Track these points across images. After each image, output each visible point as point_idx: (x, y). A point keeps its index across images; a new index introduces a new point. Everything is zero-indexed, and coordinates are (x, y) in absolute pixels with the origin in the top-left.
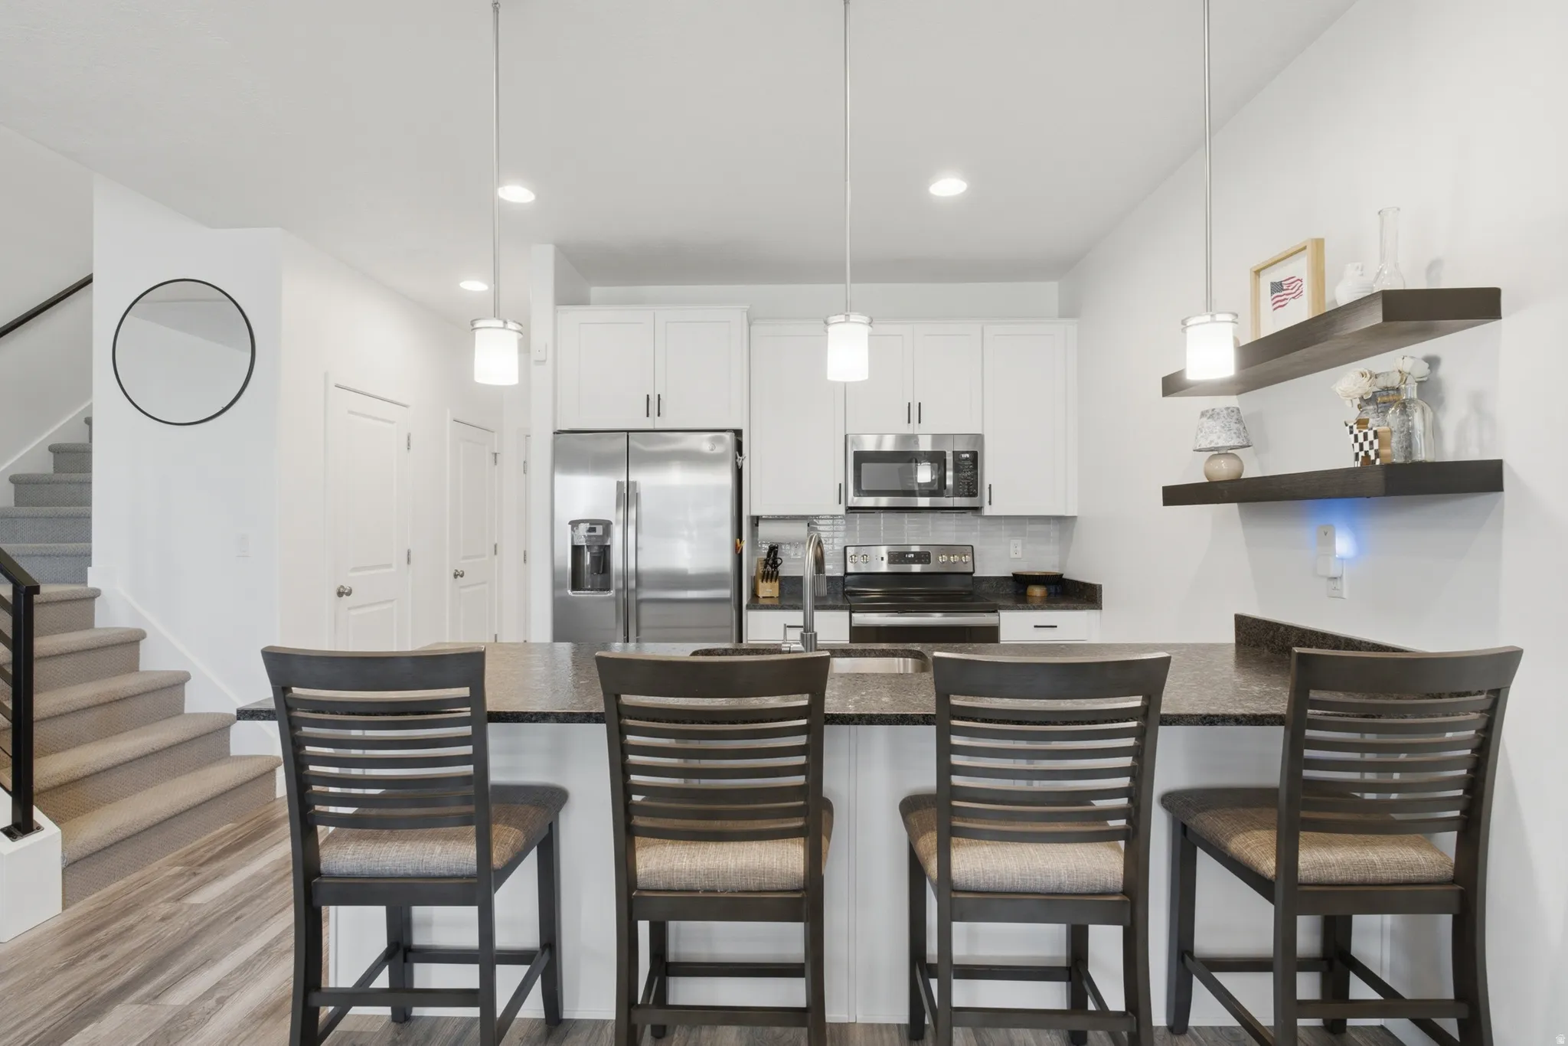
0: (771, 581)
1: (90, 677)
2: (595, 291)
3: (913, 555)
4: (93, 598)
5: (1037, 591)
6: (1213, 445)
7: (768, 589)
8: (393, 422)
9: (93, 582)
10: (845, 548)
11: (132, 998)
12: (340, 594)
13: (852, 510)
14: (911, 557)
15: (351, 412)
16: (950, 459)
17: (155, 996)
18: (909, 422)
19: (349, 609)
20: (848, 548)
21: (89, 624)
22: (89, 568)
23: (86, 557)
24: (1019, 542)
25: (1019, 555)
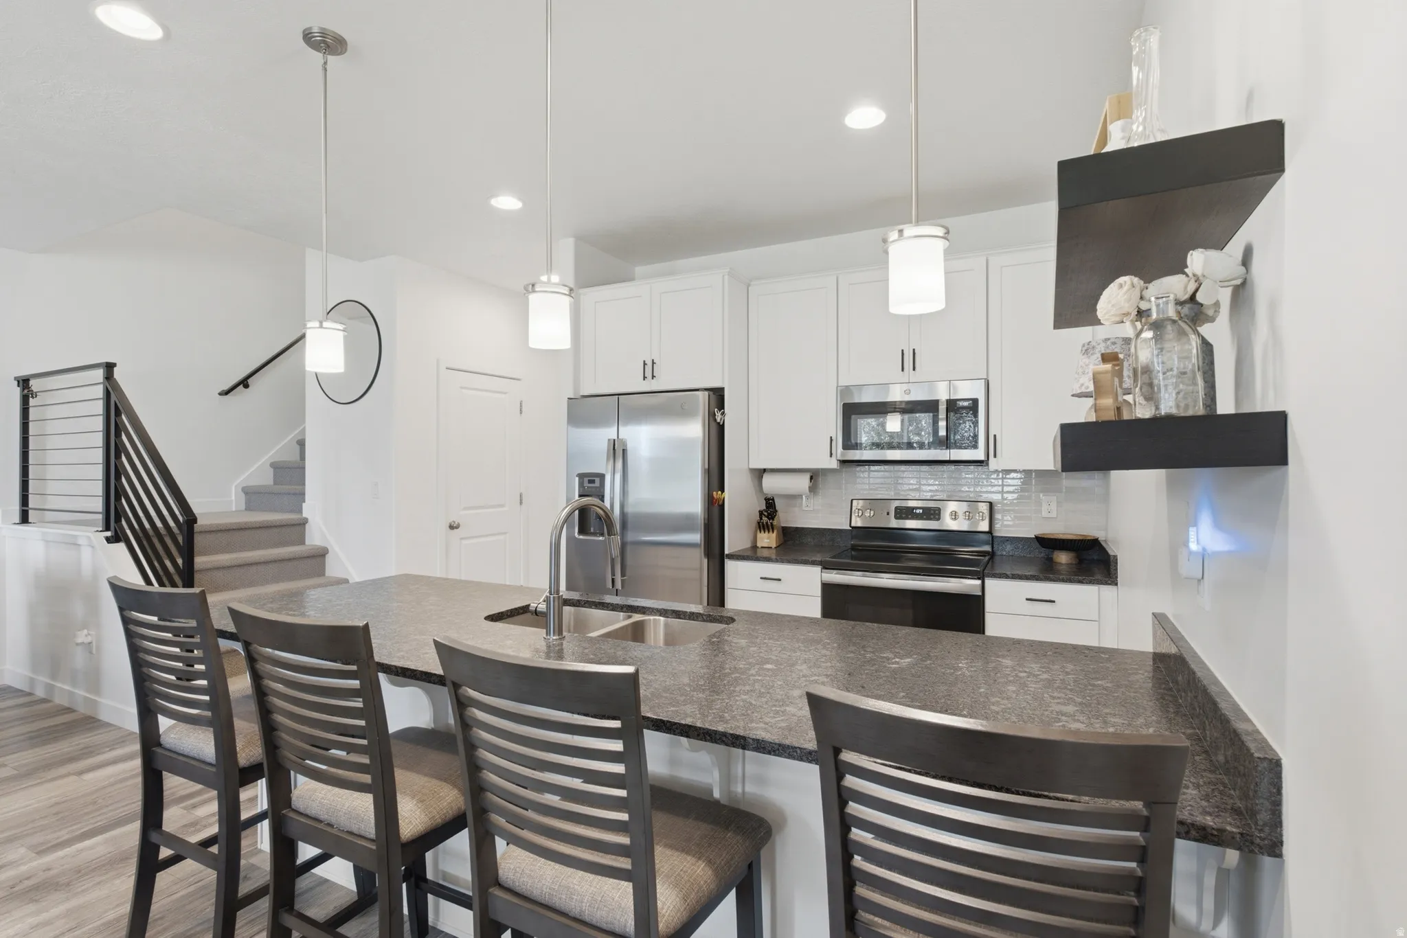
0: (769, 532)
1: (276, 579)
2: (639, 270)
3: (921, 511)
4: (304, 524)
5: (1063, 558)
6: (1083, 390)
7: (767, 540)
8: (505, 393)
9: (305, 515)
10: (852, 500)
11: (182, 805)
12: (452, 527)
13: (844, 462)
14: (919, 514)
15: (462, 388)
16: (942, 407)
17: (194, 806)
18: (903, 370)
19: (462, 539)
20: (854, 501)
21: (302, 542)
22: (304, 504)
23: (301, 495)
24: (1053, 499)
25: (1054, 514)
